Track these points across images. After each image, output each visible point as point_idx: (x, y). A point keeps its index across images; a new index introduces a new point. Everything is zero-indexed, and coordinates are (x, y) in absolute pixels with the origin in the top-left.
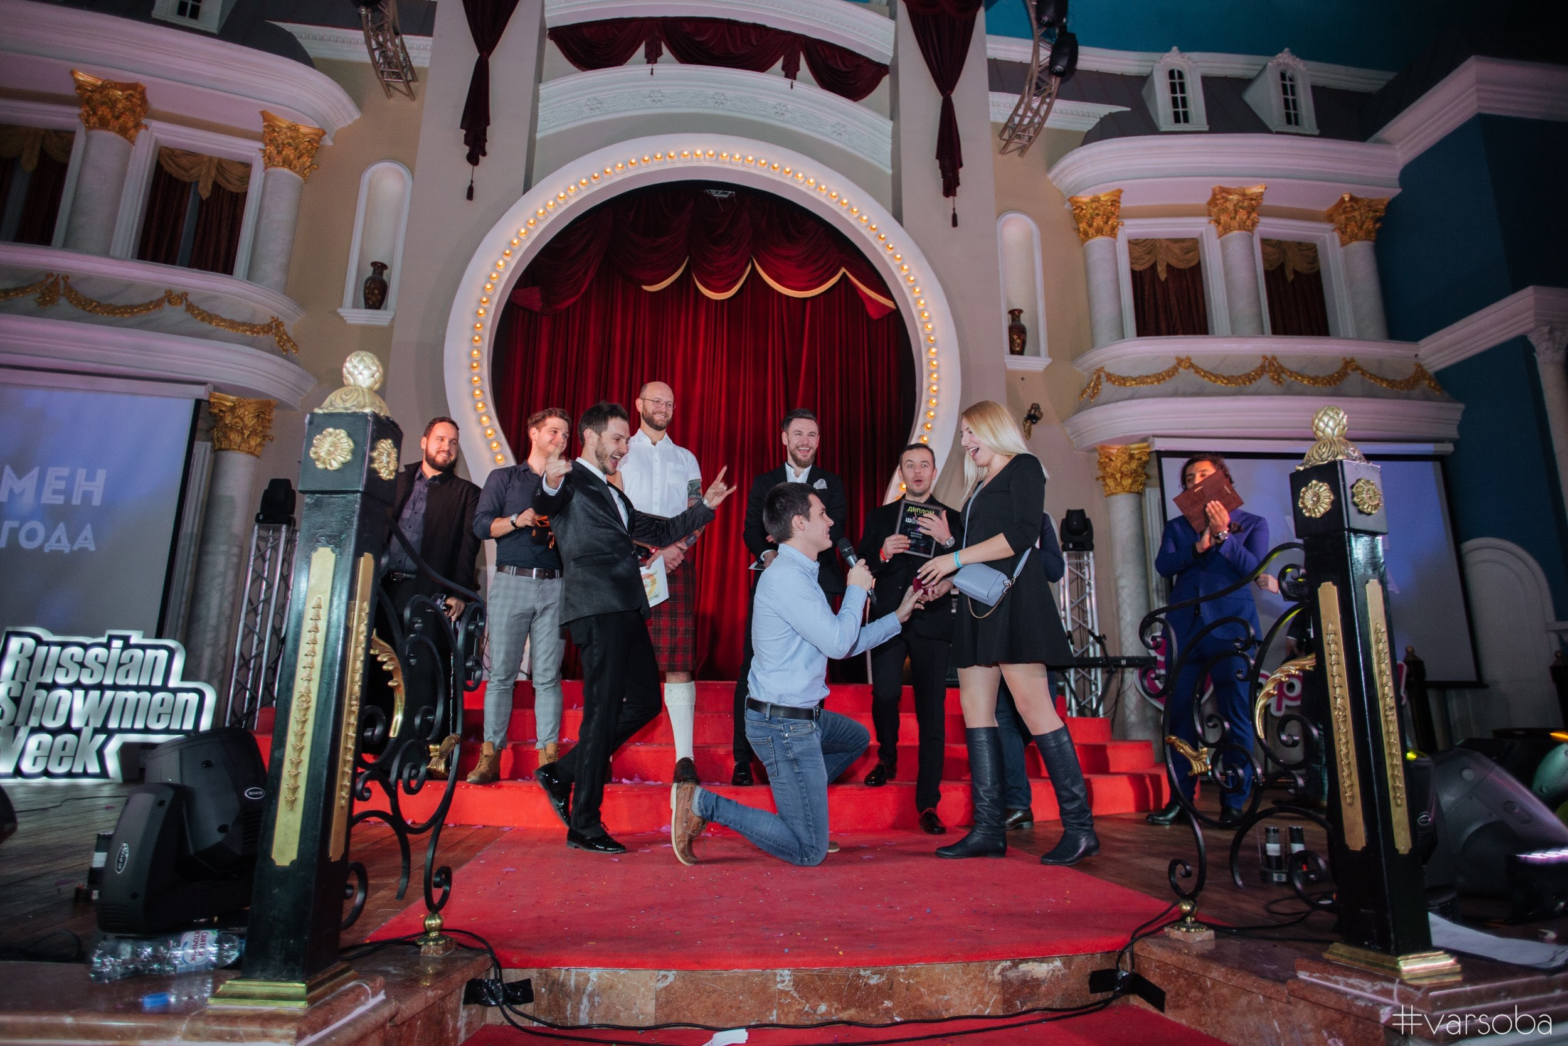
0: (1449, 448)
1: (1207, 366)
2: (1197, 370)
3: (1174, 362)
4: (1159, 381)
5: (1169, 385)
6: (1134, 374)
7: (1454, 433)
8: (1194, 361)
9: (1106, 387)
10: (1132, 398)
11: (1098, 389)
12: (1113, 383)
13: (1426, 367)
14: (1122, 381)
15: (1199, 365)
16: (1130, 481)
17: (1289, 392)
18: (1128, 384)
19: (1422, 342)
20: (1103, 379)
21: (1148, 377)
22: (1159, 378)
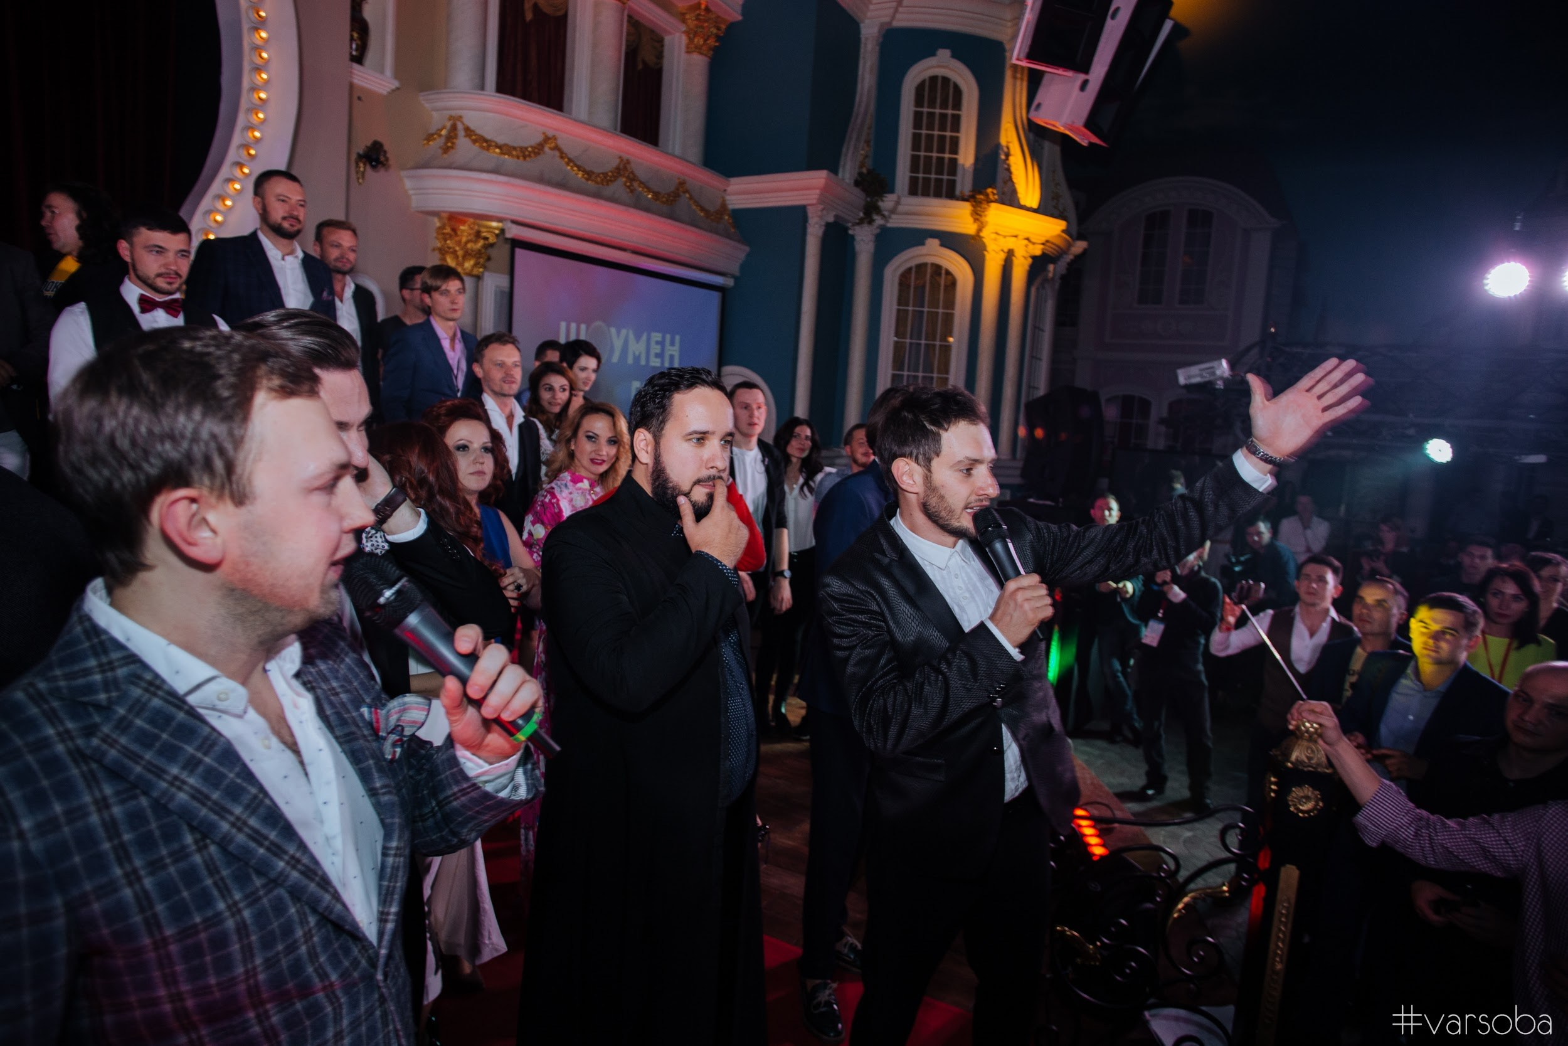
0: (730, 282)
1: (572, 153)
2: (563, 155)
3: (539, 138)
4: (525, 157)
5: (533, 165)
6: (501, 140)
7: (735, 269)
8: (560, 143)
9: (464, 147)
10: (496, 171)
11: (453, 143)
12: (474, 142)
13: (728, 202)
14: (485, 143)
15: (565, 150)
16: (472, 262)
17: (638, 205)
18: (491, 151)
19: (733, 180)
20: (461, 133)
21: (515, 148)
22: (524, 153)
